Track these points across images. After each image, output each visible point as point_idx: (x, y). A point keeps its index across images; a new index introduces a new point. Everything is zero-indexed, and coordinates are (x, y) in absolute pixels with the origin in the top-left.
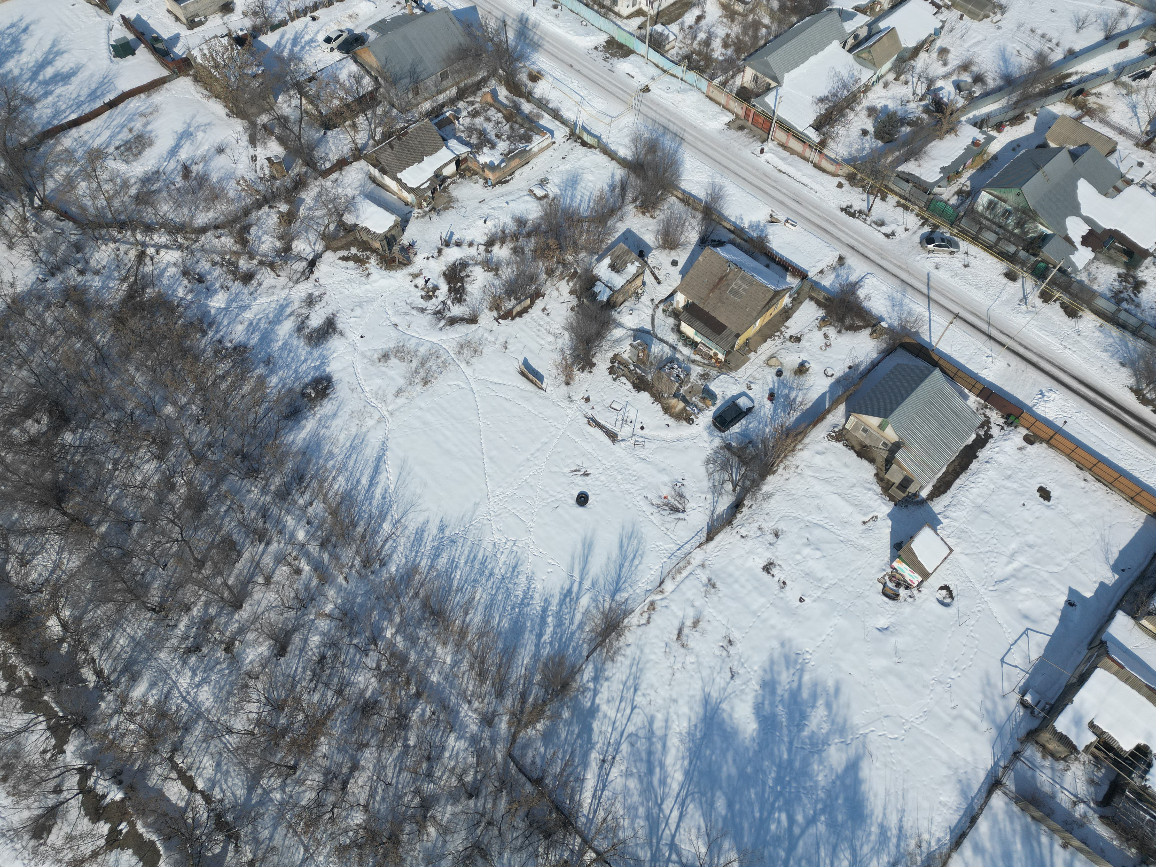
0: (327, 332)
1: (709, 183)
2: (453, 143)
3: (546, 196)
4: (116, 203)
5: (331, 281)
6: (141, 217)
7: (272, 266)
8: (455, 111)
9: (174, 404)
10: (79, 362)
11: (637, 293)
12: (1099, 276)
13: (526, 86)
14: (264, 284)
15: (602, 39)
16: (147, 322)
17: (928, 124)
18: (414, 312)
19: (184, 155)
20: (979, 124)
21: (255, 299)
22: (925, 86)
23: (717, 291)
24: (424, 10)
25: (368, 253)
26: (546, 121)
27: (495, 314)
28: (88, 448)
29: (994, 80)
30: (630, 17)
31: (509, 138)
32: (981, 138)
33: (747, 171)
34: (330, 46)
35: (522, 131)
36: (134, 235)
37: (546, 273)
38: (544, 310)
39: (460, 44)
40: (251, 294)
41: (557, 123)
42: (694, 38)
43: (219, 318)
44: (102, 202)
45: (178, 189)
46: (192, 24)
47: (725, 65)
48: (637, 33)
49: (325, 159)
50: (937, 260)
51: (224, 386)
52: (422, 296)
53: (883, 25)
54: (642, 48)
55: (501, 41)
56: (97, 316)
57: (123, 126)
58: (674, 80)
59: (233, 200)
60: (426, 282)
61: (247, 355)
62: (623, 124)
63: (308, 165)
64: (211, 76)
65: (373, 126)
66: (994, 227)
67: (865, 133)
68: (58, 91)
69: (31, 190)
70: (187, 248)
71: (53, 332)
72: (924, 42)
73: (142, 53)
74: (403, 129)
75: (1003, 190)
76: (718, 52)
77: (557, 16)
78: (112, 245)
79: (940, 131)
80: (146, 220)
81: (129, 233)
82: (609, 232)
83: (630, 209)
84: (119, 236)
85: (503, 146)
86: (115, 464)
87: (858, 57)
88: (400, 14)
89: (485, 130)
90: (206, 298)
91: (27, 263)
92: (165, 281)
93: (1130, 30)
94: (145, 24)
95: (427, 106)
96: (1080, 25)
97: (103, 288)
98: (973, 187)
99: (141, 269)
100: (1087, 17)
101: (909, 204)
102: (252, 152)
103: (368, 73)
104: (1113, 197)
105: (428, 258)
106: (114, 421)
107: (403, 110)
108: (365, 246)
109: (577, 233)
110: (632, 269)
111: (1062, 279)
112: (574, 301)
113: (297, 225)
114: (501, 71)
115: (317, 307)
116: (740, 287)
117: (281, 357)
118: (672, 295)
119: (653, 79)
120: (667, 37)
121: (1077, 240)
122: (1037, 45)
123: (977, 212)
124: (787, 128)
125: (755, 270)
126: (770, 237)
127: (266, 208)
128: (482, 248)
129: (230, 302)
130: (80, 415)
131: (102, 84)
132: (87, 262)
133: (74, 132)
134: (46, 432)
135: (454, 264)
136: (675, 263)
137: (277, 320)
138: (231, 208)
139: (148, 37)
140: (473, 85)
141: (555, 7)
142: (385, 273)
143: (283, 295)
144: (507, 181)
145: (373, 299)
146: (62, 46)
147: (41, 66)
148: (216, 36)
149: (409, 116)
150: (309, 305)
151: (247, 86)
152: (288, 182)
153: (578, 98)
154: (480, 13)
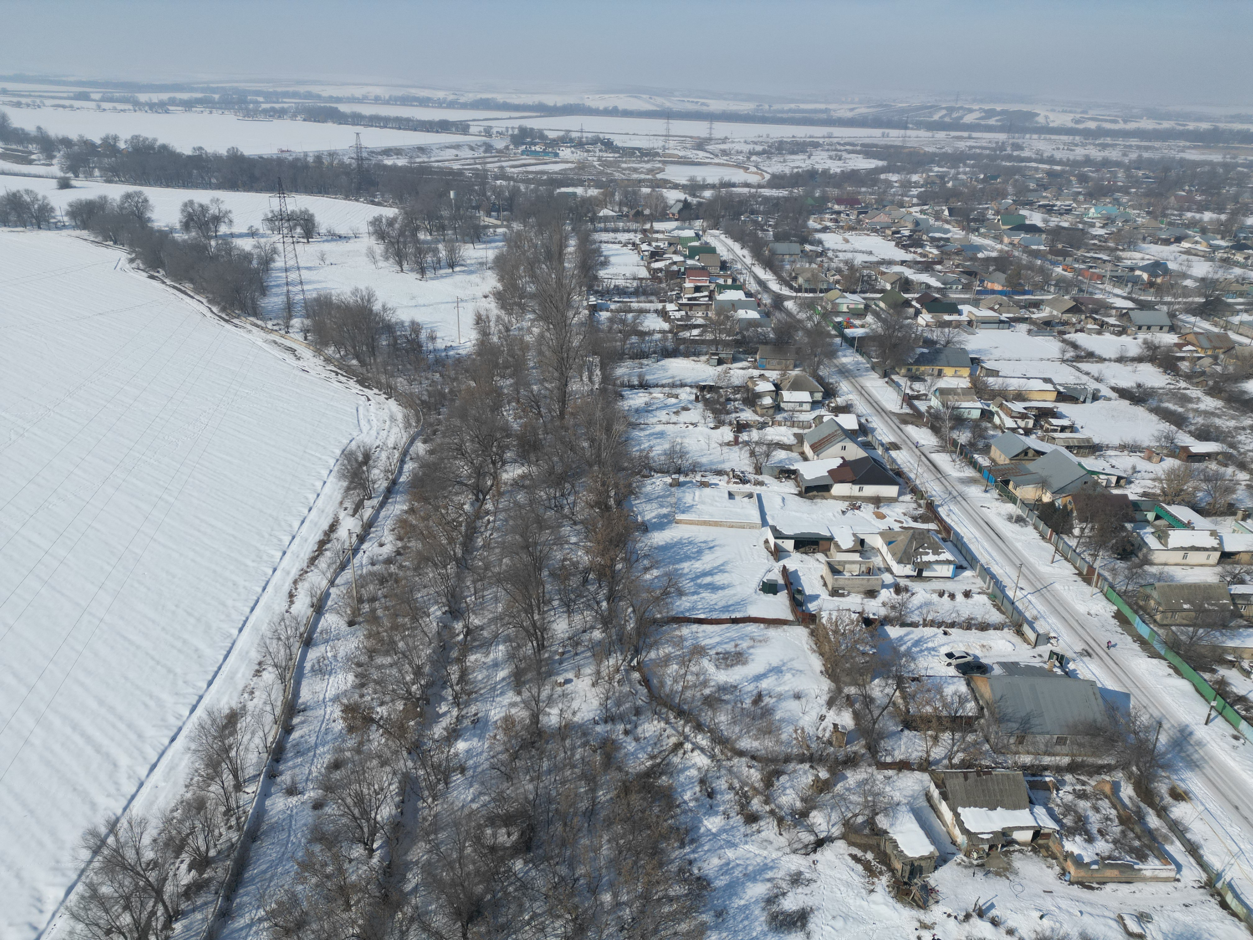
0: (794, 924)
2: (1040, 810)
4: (689, 694)
5: (829, 872)
6: (700, 715)
7: (780, 821)
8: (1058, 781)
9: (615, 895)
10: (573, 804)
13: (1162, 799)
14: (763, 834)
16: (645, 804)
19: (764, 684)
21: (746, 843)
24: (1066, 673)
25: (884, 868)
26: (1176, 849)
28: (524, 886)
31: (1115, 842)
34: (949, 661)
35: (1137, 843)
36: (684, 726)
39: (1095, 721)
40: (746, 836)
41: (1191, 860)
43: (704, 840)
44: (679, 687)
45: (743, 709)
46: (835, 593)
49: (889, 753)
51: (666, 909)
55: (1148, 740)
56: (614, 775)
57: (733, 640)
59: (782, 743)
61: (705, 893)
63: (869, 749)
64: (826, 636)
65: (955, 748)
68: (703, 595)
69: (637, 652)
70: (718, 761)
71: (573, 766)
73: (783, 597)
74: (987, 767)
77: (1234, 747)
78: (662, 724)
80: (702, 720)
81: (682, 722)
84: (673, 721)
85: (1102, 846)
86: (532, 918)
88: (1038, 665)
89: (1087, 818)
90: (705, 814)
91: (595, 703)
92: (682, 778)
94: (798, 578)
95: (1027, 759)
97: (632, 754)
99: (671, 756)
102: (824, 711)
103: (976, 700)
105: (949, 916)
106: (560, 876)
107: (996, 750)
108: (884, 859)
113: (826, 797)
114: (1134, 769)
115: (800, 890)
117: (734, 918)
127: (807, 766)
129: (722, 830)
130: (541, 851)
131: (738, 603)
132: (636, 727)
133: (695, 627)
134: (507, 848)
137: (753, 876)
138: (777, 748)
139: (794, 587)
140: (1092, 766)
141: (1236, 738)
142: (891, 900)
143: (774, 856)
144: (1092, 888)
145: (862, 921)
146: (728, 568)
147: (705, 574)
148: (849, 610)
149: (1000, 759)
150: (793, 883)
151: (853, 658)
152: (841, 754)
153: (1235, 849)
154: (1133, 702)
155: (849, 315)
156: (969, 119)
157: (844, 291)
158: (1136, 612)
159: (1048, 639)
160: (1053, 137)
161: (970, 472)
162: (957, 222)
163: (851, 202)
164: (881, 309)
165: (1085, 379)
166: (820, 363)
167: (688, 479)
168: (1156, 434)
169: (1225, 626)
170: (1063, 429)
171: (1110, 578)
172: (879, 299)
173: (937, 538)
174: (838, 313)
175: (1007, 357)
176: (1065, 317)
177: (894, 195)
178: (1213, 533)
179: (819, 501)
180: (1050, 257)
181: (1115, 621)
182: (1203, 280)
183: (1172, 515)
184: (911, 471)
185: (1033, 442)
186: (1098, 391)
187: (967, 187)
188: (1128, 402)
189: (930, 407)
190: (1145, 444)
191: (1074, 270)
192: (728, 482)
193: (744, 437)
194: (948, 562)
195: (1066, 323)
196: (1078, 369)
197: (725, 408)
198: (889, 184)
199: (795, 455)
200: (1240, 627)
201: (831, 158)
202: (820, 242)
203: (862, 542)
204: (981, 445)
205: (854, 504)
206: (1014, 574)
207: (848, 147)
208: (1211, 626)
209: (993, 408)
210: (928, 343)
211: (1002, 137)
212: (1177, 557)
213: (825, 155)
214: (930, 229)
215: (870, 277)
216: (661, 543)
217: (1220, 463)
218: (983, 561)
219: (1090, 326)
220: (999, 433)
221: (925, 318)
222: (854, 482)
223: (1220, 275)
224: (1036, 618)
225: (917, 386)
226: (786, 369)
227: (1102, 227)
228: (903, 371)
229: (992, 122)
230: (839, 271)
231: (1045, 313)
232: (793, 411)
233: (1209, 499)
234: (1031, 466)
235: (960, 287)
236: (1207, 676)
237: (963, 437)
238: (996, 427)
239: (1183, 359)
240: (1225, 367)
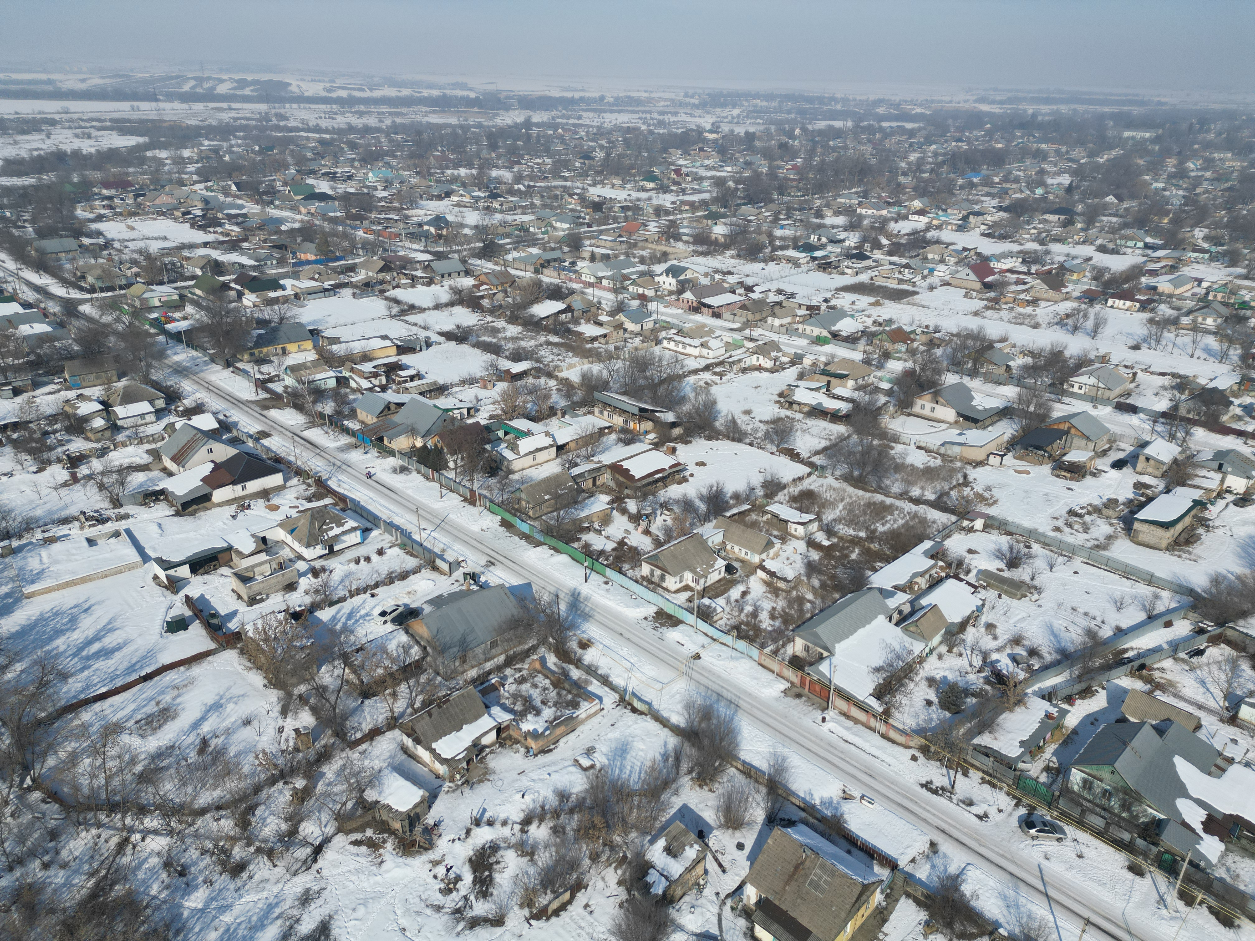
1: (770, 753)
2: (496, 710)
3: (592, 767)
4: (116, 782)
5: (335, 871)
6: (138, 797)
7: (270, 854)
8: (501, 678)
11: (699, 885)
12: (1241, 873)
13: (576, 653)
14: (256, 877)
15: (651, 610)
16: (102, 929)
17: (994, 696)
18: (429, 911)
19: (206, 728)
20: (1048, 696)
21: (241, 896)
22: (980, 658)
23: (793, 883)
24: (481, 586)
25: (386, 835)
26: (595, 687)
27: (526, 912)
29: (1050, 653)
30: (677, 591)
31: (555, 705)
32: (1054, 711)
33: (811, 740)
34: (384, 619)
35: (570, 697)
36: (123, 819)
37: (590, 858)
38: (586, 906)
39: (513, 616)
40: (238, 890)
41: (606, 689)
42: (741, 610)
43: (191, 922)
44: (100, 781)
45: (189, 765)
46: (253, 601)
47: (775, 635)
48: (686, 605)
49: (357, 729)
50: (1044, 848)
52: (441, 891)
53: (924, 602)
54: (691, 619)
55: (553, 613)
56: (44, 923)
57: (152, 699)
58: (724, 648)
59: (246, 776)
60: (448, 870)
62: (674, 690)
63: (337, 735)
64: (258, 648)
65: (414, 694)
66: (1098, 809)
67: (929, 703)
68: (96, 666)
69: (26, 768)
70: (179, 833)
72: (969, 618)
73: (196, 630)
74: (444, 696)
75: (1094, 767)
76: (766, 623)
77: (608, 590)
78: (94, 831)
79: (1008, 703)
80: (143, 801)
81: (119, 816)
82: (663, 809)
83: (686, 781)
84: (106, 820)
85: (548, 713)
87: (906, 630)
88: (458, 590)
89: (530, 696)
90: (183, 896)
92: (141, 875)
93: (1169, 611)
94: (207, 602)
95: (473, 673)
96: (1119, 606)
97: (64, 885)
98: (1060, 764)
99: (117, 860)
100: (1123, 598)
101: (995, 781)
102: (280, 723)
103: (418, 643)
104: (1219, 777)
105: (454, 841)
107: (448, 678)
108: (383, 827)
109: (626, 808)
110: (691, 853)
111: (1198, 876)
112: (624, 896)
113: (311, 803)
114: (551, 640)
115: (313, 906)
116: (820, 878)
118: (740, 887)
119: (703, 646)
120: (715, 609)
121: (1199, 828)
122: (1084, 623)
123: (1074, 792)
124: (848, 698)
125: (835, 857)
126: (846, 816)
127: (280, 784)
128: (517, 827)
129: (210, 901)
131: (144, 657)
132: (57, 853)
133: (97, 706)
135: (483, 848)
136: (740, 846)
137: (260, 925)
138: (242, 785)
139: (205, 614)
140: (522, 652)
141: (606, 583)
142: (401, 860)
143: (275, 891)
144: (551, 750)
145: (382, 895)
146: (117, 624)
147: (89, 642)
148: (274, 612)
149: (453, 684)
150: (303, 905)
151: (292, 657)
152: (312, 755)
153: (628, 665)
154: (534, 587)
155: (165, 310)
156: (222, 89)
157: (149, 284)
158: (515, 515)
159: (458, 564)
160: (312, 106)
161: (345, 440)
162: (249, 196)
163: (122, 184)
164: (199, 296)
165: (415, 329)
166: (149, 366)
167: (24, 541)
168: (483, 365)
169: (576, 503)
170: (412, 378)
171: (488, 495)
172: (193, 286)
173: (336, 511)
174: (151, 309)
175: (342, 323)
176: (381, 276)
177: (170, 173)
178: (547, 434)
179: (202, 513)
180: (348, 222)
181: (503, 529)
182: (476, 227)
183: (515, 429)
184: (289, 454)
185: (391, 396)
186: (428, 338)
187: (246, 160)
188: (454, 343)
189: (286, 387)
190: (478, 376)
191: (373, 232)
192: (82, 528)
193: (83, 471)
194: (354, 529)
195: (382, 282)
196: (406, 322)
197: (44, 444)
198: (160, 162)
199: (156, 474)
200: (585, 499)
201: (77, 136)
202: (99, 234)
203: (264, 540)
204: (346, 411)
205: (241, 503)
206: (413, 518)
207: (94, 123)
208: (567, 506)
209: (347, 374)
210: (262, 323)
211: (263, 107)
212: (528, 461)
213: (69, 133)
214: (222, 207)
215: (174, 264)
216: (13, 630)
217: (534, 377)
218: (384, 517)
219: (403, 281)
220: (360, 396)
221: (250, 299)
222: (234, 483)
223: (487, 221)
224: (444, 551)
225: (265, 368)
226: (109, 381)
227: (384, 190)
228: (246, 357)
229: (247, 91)
230: (134, 262)
231: (361, 276)
232: (136, 426)
233: (536, 408)
234: (398, 418)
235: (275, 262)
236: (576, 545)
237: (328, 408)
238: (354, 391)
239: (482, 297)
240: (514, 298)
